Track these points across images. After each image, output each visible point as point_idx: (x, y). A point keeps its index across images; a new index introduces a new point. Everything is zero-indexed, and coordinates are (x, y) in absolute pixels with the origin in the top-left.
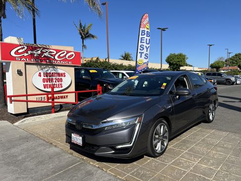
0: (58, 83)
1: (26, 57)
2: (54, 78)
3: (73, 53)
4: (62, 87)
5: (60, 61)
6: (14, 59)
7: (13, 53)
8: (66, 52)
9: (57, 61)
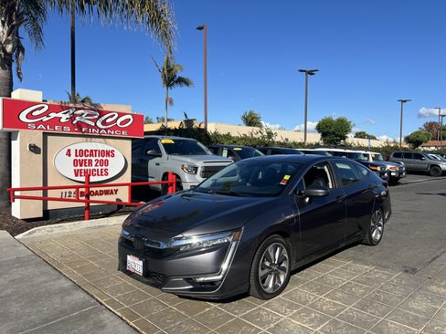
0: (100, 168)
1: (45, 124)
2: (93, 159)
3: (130, 117)
4: (107, 174)
5: (106, 130)
6: (25, 126)
7: (23, 117)
8: (117, 115)
9: (100, 129)
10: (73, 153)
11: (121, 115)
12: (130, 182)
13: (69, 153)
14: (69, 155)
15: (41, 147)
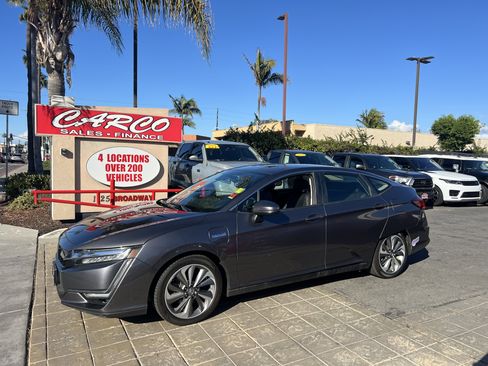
8: (151, 119)
9: (134, 134)
10: (105, 158)
11: (156, 119)
12: (166, 188)
13: (101, 158)
14: (102, 160)
15: (73, 152)
